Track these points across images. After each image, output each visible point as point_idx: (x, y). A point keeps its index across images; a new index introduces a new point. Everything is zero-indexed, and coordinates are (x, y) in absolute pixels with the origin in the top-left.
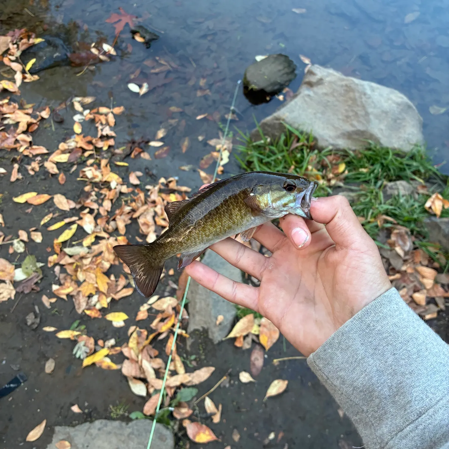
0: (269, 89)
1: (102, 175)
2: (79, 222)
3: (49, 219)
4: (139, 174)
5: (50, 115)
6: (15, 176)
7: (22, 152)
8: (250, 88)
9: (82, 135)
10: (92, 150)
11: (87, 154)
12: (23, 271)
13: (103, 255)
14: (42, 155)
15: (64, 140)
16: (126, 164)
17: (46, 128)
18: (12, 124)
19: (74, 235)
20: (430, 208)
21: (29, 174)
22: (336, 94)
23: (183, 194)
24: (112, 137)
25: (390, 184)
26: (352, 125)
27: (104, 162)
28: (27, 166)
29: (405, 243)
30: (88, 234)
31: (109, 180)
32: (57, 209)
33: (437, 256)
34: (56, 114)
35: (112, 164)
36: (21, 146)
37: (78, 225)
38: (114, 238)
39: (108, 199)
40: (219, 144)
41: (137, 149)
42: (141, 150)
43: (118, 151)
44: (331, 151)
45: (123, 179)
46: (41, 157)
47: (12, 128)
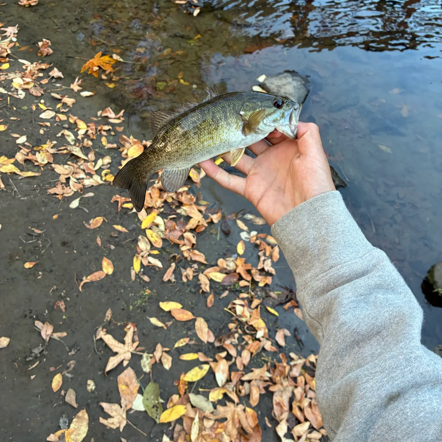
1: (251, 316)
2: (212, 364)
3: (184, 344)
4: (288, 333)
5: (219, 221)
6: (169, 276)
7: (182, 251)
9: (244, 259)
10: (248, 282)
11: (242, 283)
12: (143, 400)
13: (225, 423)
14: (200, 264)
15: (225, 256)
16: (276, 314)
17: (211, 234)
18: (183, 216)
19: (203, 379)
21: (182, 279)
24: (271, 275)
27: (256, 302)
28: (182, 270)
30: (218, 386)
31: (255, 326)
32: (196, 335)
34: (225, 222)
35: (263, 307)
36: (184, 245)
37: (211, 367)
38: (243, 407)
39: (249, 350)
41: (293, 301)
43: (273, 294)
45: (269, 331)
46: (198, 265)
47: (182, 220)
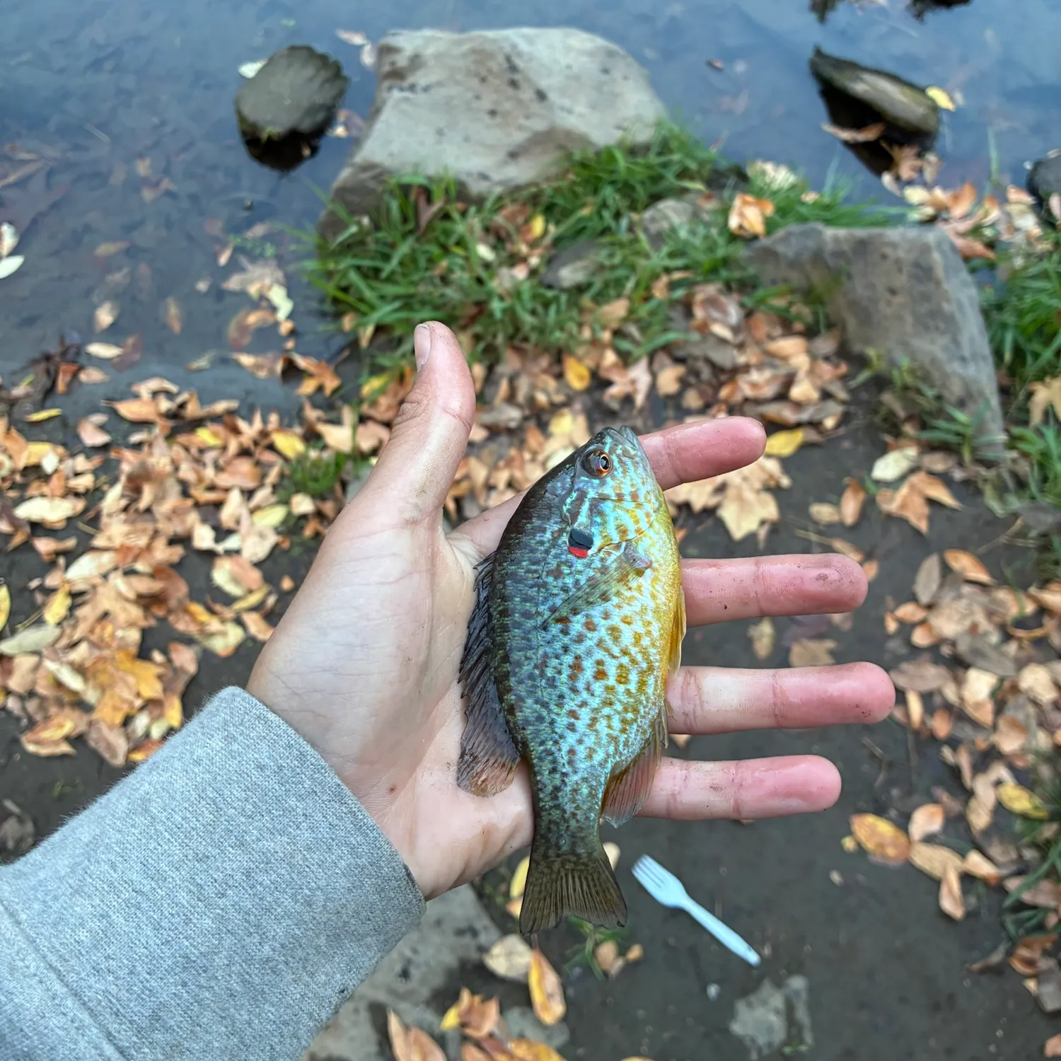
0: (306, 125)
1: (11, 457)
4: (99, 418)
8: (264, 136)
16: (54, 412)
20: (741, 227)
22: (459, 77)
23: (226, 419)
25: (648, 214)
26: (520, 128)
29: (724, 312)
33: (794, 310)
35: (20, 426)
40: (251, 281)
41: (63, 367)
42: (74, 368)
43: (19, 391)
44: (500, 198)
45: (65, 445)
